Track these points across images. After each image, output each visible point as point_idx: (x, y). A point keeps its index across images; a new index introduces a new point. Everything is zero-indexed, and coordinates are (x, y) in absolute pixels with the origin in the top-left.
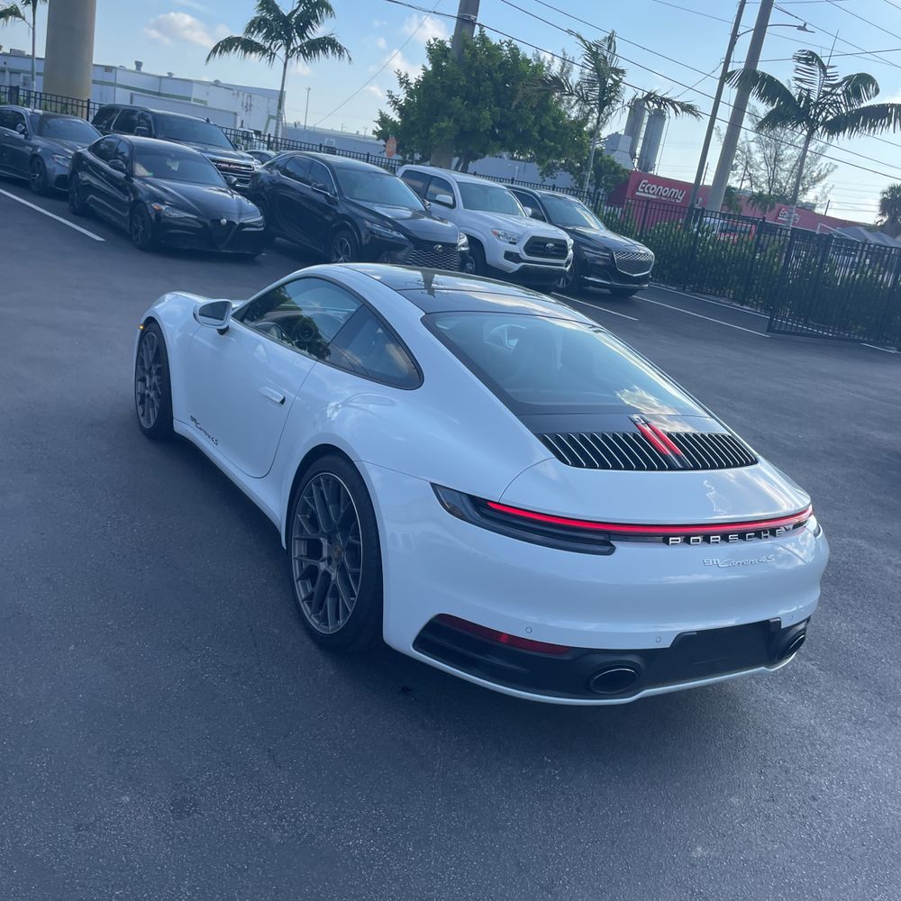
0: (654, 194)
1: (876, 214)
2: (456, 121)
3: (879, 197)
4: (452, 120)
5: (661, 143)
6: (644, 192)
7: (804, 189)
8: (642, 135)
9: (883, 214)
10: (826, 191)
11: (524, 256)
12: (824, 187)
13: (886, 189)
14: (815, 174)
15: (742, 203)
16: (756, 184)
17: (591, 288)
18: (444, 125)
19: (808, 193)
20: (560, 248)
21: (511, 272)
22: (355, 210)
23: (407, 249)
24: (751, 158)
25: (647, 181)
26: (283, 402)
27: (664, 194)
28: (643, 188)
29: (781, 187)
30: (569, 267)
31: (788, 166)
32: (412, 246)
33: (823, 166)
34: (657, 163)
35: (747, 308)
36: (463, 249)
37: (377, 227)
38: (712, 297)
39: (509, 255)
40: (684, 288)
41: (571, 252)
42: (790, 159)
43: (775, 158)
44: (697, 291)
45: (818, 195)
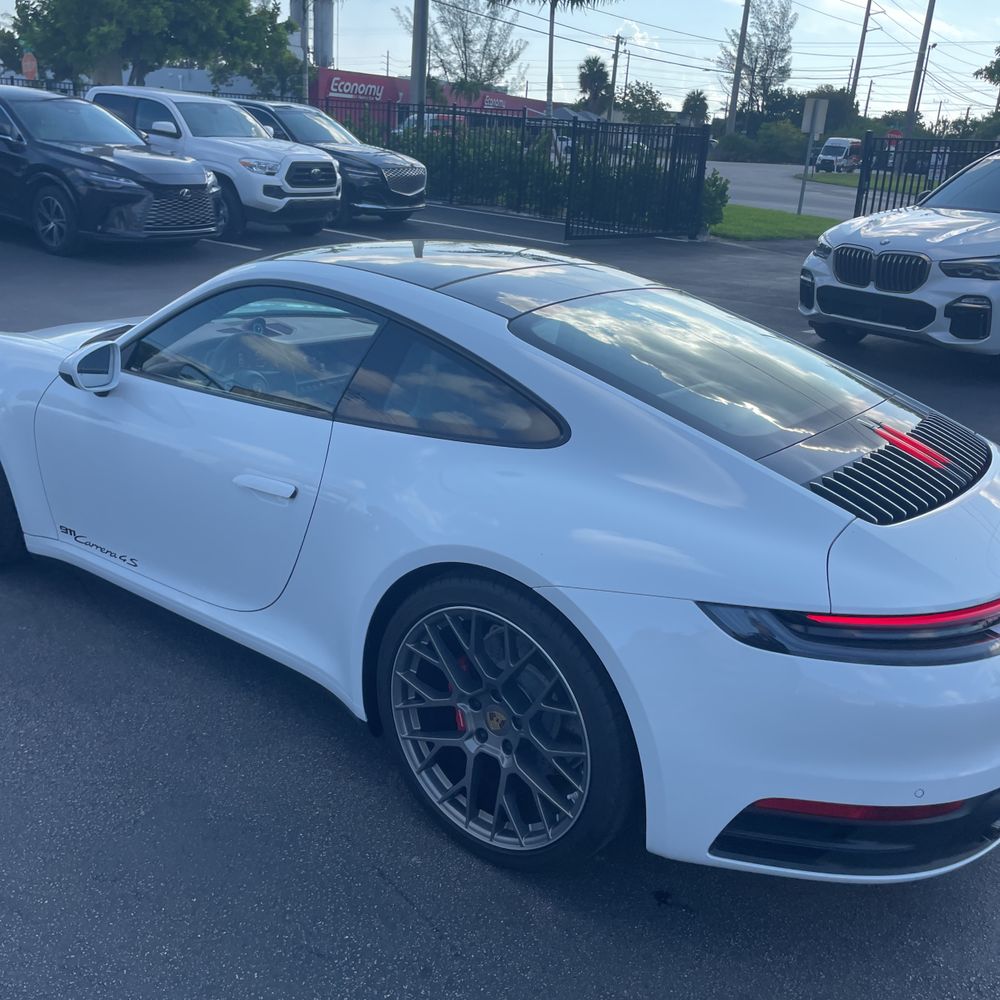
0: (349, 93)
1: (578, 92)
2: (119, 23)
3: (577, 73)
4: (114, 21)
5: (335, 32)
6: (338, 92)
7: (500, 71)
8: (311, 24)
9: (584, 91)
10: (522, 70)
11: (288, 188)
12: (520, 67)
13: (583, 63)
14: (508, 54)
15: (446, 94)
16: (450, 70)
17: (363, 216)
18: (105, 29)
19: (505, 75)
20: (326, 173)
21: (277, 210)
22: (52, 155)
23: (145, 199)
24: (439, 41)
25: (338, 79)
26: (294, 495)
27: (361, 93)
28: (336, 87)
29: (476, 71)
30: (340, 195)
31: (478, 47)
32: (151, 195)
33: (514, 44)
34: (334, 56)
35: (526, 215)
36: (214, 190)
37: (95, 176)
38: (482, 208)
39: (269, 190)
40: (451, 201)
41: (339, 176)
42: (479, 40)
43: (464, 39)
44: (466, 203)
45: (515, 76)
